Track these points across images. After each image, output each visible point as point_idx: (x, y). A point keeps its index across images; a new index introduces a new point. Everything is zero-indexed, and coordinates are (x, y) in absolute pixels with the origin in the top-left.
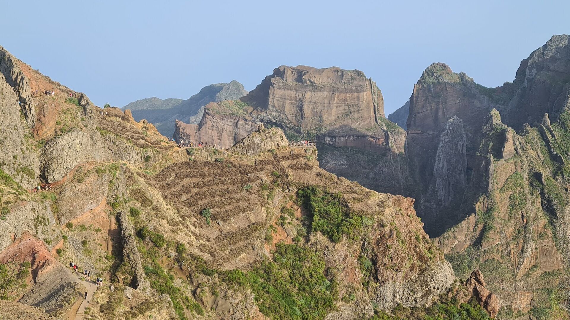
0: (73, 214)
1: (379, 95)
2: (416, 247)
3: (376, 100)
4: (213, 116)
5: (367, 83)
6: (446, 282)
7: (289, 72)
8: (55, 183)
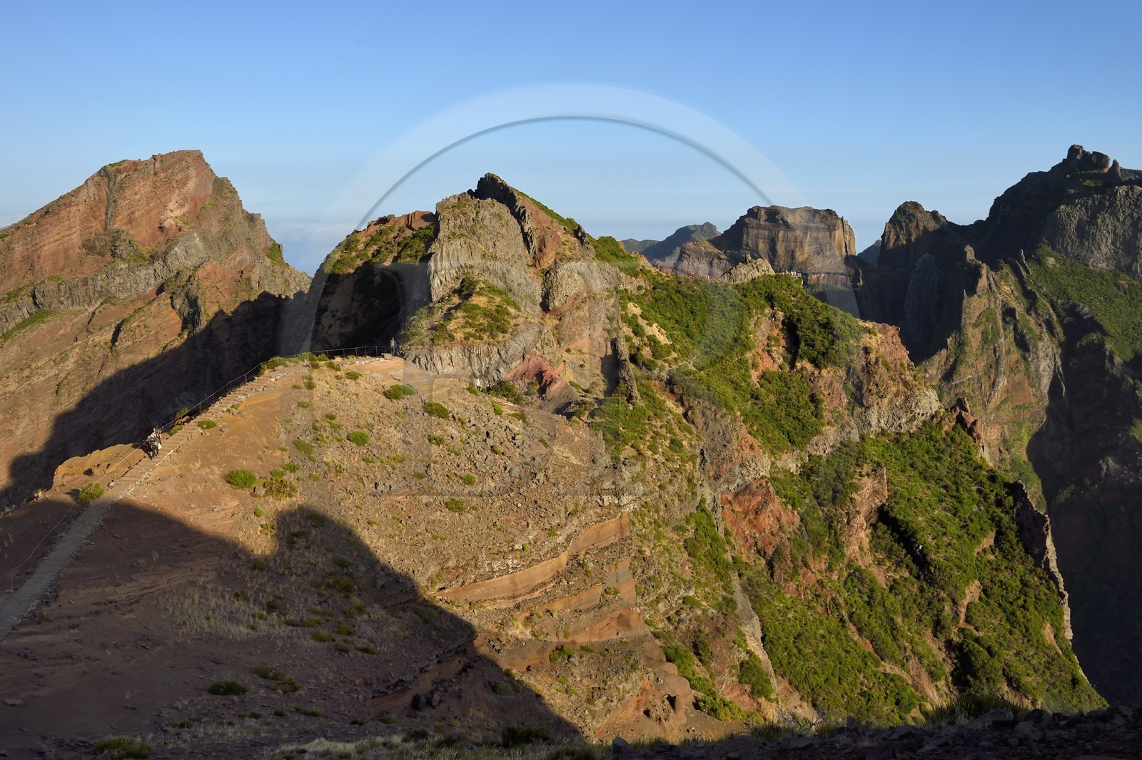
0: (572, 339)
1: (851, 234)
2: (901, 374)
3: (848, 238)
4: (689, 256)
5: (839, 222)
6: (931, 409)
7: (763, 212)
8: (556, 309)
